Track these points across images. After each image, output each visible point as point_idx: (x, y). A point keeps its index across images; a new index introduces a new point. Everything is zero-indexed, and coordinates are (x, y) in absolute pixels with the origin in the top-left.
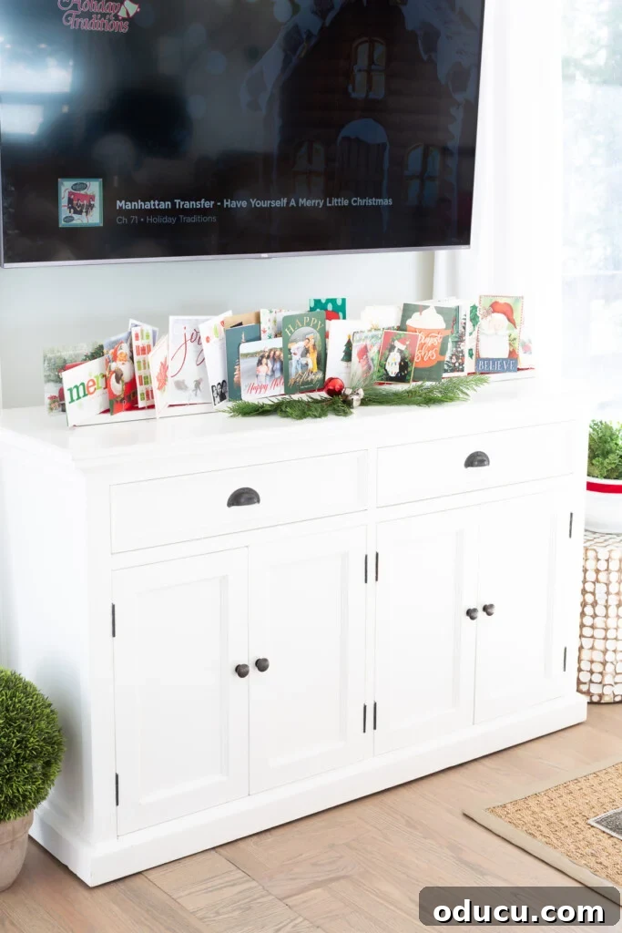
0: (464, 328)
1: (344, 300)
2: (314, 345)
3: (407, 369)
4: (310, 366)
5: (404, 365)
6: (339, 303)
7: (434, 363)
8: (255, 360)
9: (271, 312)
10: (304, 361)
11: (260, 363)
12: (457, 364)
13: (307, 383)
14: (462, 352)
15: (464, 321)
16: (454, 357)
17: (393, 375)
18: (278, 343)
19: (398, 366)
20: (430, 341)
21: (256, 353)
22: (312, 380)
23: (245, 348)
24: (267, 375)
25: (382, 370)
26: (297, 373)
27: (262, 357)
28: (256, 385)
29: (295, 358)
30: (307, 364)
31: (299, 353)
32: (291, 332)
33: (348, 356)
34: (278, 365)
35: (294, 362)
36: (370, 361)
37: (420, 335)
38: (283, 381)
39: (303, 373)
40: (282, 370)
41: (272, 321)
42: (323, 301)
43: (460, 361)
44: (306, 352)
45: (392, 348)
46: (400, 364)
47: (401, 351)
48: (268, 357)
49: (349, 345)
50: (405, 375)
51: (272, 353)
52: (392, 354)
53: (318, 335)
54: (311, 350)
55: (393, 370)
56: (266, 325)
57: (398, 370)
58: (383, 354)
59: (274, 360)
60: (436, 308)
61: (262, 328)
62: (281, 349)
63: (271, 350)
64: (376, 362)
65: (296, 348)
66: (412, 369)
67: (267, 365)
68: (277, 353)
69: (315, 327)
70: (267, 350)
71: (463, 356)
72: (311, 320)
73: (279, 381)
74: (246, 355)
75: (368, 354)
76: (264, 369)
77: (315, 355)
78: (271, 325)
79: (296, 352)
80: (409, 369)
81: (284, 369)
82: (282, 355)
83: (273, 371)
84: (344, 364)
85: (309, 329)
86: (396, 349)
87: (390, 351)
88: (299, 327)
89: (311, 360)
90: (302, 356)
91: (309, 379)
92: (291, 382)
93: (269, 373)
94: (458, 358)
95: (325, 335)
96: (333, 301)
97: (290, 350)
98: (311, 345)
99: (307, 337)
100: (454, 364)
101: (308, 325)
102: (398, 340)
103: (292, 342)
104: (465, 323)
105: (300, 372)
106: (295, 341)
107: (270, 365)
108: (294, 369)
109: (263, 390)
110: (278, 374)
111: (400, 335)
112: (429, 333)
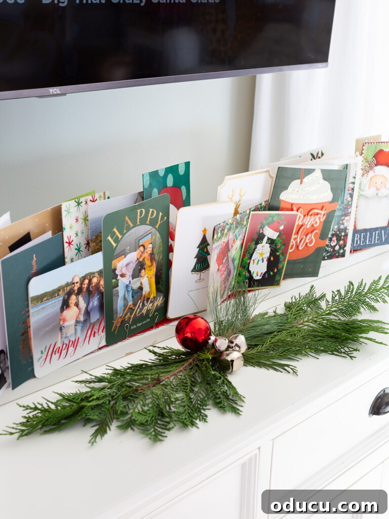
0: (351, 196)
1: (187, 165)
2: (152, 254)
3: (277, 266)
4: (146, 289)
5: (273, 262)
6: (182, 171)
7: (312, 251)
8: (58, 302)
9: (79, 204)
10: (135, 285)
11: (65, 305)
12: (337, 248)
13: (142, 317)
14: (346, 229)
15: (352, 186)
16: (334, 239)
17: (259, 278)
18: (95, 262)
19: (266, 263)
20: (309, 221)
21: (59, 290)
22: (148, 311)
23: (39, 285)
24: (77, 322)
25: (244, 273)
26: (125, 306)
27: (69, 294)
28: (59, 345)
29: (123, 282)
30: (141, 288)
31: (129, 273)
32: (117, 240)
33: (202, 263)
34: (95, 302)
35: (121, 290)
36: (231, 262)
37: (299, 214)
38: (103, 324)
39: (135, 305)
40: (101, 307)
41: (80, 221)
42: (162, 174)
43: (342, 242)
44: (140, 267)
45: (259, 238)
46: (269, 260)
47: (271, 242)
48: (80, 290)
49: (204, 245)
50: (275, 274)
51: (86, 281)
52: (259, 246)
53: (158, 235)
54: (148, 263)
55: (258, 268)
56: (73, 230)
57: (264, 269)
58: (247, 249)
59: (89, 293)
60: (323, 171)
61: (66, 240)
62: (100, 273)
63: (84, 278)
64: (236, 262)
65: (124, 264)
66: (284, 265)
67: (77, 305)
68: (95, 280)
69: (153, 223)
70: (77, 280)
71: (346, 235)
72: (147, 212)
73: (96, 327)
74: (40, 298)
75: (229, 255)
76: (72, 314)
77: (153, 271)
78: (79, 227)
79: (124, 271)
80: (280, 265)
81: (106, 307)
82: (102, 282)
83: (88, 313)
84: (196, 276)
85: (146, 228)
86: (265, 240)
87: (257, 243)
88: (129, 229)
89: (147, 282)
90: (134, 277)
91: (144, 311)
92: (117, 323)
93: (82, 318)
94: (339, 239)
95: (168, 234)
96: (173, 170)
97: (115, 270)
98: (146, 255)
99: (141, 242)
100: (334, 247)
101: (143, 222)
102: (269, 225)
103: (119, 255)
104: (353, 189)
105: (130, 303)
106: (124, 254)
107: (83, 305)
108: (121, 300)
109: (71, 349)
110: (95, 317)
111: (273, 217)
112: (309, 210)
